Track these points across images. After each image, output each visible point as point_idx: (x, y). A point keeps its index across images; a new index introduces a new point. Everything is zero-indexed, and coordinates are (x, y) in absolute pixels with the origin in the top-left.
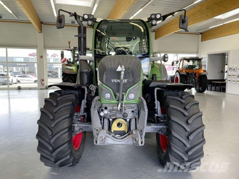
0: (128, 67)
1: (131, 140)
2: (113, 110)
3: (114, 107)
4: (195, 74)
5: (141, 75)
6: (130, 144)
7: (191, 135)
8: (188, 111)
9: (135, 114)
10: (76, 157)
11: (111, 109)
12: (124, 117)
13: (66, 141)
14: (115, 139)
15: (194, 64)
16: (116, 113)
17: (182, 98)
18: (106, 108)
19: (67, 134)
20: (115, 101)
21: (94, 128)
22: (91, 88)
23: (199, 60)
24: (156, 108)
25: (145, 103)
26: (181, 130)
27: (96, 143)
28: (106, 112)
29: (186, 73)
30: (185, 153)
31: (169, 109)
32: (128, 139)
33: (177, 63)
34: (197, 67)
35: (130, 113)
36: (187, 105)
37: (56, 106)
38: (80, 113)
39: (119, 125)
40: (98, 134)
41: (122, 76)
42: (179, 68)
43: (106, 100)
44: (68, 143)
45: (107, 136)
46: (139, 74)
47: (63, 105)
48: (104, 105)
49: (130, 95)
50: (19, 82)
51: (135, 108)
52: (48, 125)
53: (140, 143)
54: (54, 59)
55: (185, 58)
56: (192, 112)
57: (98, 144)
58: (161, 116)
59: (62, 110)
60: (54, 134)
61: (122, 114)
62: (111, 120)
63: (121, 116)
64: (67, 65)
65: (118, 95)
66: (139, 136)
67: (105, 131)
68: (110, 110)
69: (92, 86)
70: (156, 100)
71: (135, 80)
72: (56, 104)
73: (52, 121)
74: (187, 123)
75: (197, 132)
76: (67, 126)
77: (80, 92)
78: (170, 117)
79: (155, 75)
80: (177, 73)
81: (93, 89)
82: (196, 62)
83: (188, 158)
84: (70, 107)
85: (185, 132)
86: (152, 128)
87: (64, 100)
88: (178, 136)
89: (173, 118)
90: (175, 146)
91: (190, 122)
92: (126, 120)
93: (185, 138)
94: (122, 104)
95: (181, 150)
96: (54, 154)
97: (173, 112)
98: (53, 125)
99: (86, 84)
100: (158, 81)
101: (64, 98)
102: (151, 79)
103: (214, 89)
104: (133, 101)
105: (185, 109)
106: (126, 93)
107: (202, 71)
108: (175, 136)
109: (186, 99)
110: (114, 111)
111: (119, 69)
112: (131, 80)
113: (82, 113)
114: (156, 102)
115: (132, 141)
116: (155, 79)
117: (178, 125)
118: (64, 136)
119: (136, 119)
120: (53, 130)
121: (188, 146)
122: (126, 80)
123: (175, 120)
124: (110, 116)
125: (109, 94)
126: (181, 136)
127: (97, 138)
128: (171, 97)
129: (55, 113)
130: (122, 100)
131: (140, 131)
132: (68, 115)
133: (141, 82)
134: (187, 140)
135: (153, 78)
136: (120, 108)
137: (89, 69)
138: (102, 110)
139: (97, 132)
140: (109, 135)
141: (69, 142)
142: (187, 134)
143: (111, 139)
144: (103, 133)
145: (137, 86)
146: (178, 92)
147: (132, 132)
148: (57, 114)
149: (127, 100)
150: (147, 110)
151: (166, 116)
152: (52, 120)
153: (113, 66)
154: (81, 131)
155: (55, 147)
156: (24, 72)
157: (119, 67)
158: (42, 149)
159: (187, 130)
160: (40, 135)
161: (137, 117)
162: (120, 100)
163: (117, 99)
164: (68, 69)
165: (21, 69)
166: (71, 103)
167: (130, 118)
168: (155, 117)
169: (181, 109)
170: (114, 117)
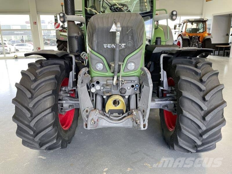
0: (126, 26)
1: (131, 121)
2: (107, 85)
3: (108, 82)
4: (199, 38)
5: (143, 38)
6: (129, 127)
7: (209, 115)
8: (204, 84)
9: (136, 89)
10: (65, 139)
11: (105, 84)
12: (122, 93)
13: (50, 124)
14: (110, 121)
15: (198, 27)
16: (111, 89)
17: (196, 67)
18: (98, 83)
19: (51, 114)
20: (109, 74)
21: (83, 109)
22: (82, 56)
23: (204, 22)
24: (162, 79)
25: (149, 76)
26: (195, 108)
27: (87, 127)
28: (98, 87)
29: (189, 37)
30: (198, 136)
31: (180, 81)
32: (127, 120)
33: (179, 26)
34: (201, 31)
35: (129, 88)
36: (203, 75)
37: (35, 81)
38: (69, 88)
39: (115, 103)
40: (87, 117)
41: (118, 39)
42: (182, 32)
43: (98, 73)
44: (52, 126)
45: (100, 117)
46: (141, 36)
47: (43, 80)
48: (96, 79)
49: (129, 65)
50: (17, 50)
51: (136, 82)
52: (26, 105)
53: (142, 126)
54: (51, 25)
55: (189, 20)
56: (210, 85)
57: (89, 128)
58: (167, 90)
59: (43, 86)
60: (34, 115)
61: (119, 90)
62: (105, 97)
63: (117, 92)
64: (61, 31)
65: (113, 65)
66: (141, 117)
67: (97, 112)
68: (103, 84)
69: (83, 54)
70: (162, 70)
71: (136, 44)
72: (34, 78)
73: (31, 100)
74: (204, 99)
75: (216, 111)
76: (50, 106)
77: (67, 62)
78: (182, 92)
79: (160, 38)
80: (180, 37)
81: (85, 58)
82: (201, 25)
83: (202, 141)
84: (52, 81)
85: (200, 111)
86: (156, 104)
87: (45, 72)
88: (192, 116)
89: (185, 94)
90: (186, 128)
91: (207, 98)
92: (124, 97)
93: (199, 118)
94: (118, 77)
95: (193, 133)
96: (37, 139)
97: (184, 85)
98: (31, 105)
99: (77, 51)
100: (163, 46)
101: (45, 70)
102: (155, 44)
103: (217, 54)
104: (134, 72)
105: (201, 81)
106: (123, 62)
107: (206, 35)
108: (187, 116)
109: (202, 68)
110: (108, 87)
111: (114, 29)
112: (130, 45)
113: (70, 87)
114: (162, 73)
115: (132, 123)
116: (159, 43)
117: (191, 102)
118: (47, 117)
119: (136, 95)
120: (32, 111)
121: (204, 128)
122: (123, 44)
123: (188, 96)
124: (103, 92)
125: (102, 65)
126: (194, 116)
127: (87, 121)
128: (182, 66)
129: (34, 89)
130: (119, 72)
131: (142, 111)
132: (51, 92)
133: (144, 46)
134: (202, 121)
135: (156, 42)
136: (116, 82)
137: (80, 32)
138: (93, 85)
139: (88, 113)
140: (102, 117)
141: (54, 124)
142: (202, 113)
143: (105, 120)
144: (95, 115)
145: (138, 53)
146: (191, 59)
147: (132, 112)
148: (36, 90)
149: (125, 71)
150: (151, 85)
151: (173, 88)
152: (30, 98)
153: (105, 25)
154: (71, 109)
155: (37, 131)
156: (22, 41)
157: (114, 26)
158: (22, 133)
159: (204, 109)
160: (17, 116)
161: (138, 92)
162: (116, 73)
163: (112, 70)
164: (62, 35)
165: (19, 38)
166: (53, 76)
167: (129, 95)
168: (160, 91)
169: (196, 81)
170: (108, 95)
